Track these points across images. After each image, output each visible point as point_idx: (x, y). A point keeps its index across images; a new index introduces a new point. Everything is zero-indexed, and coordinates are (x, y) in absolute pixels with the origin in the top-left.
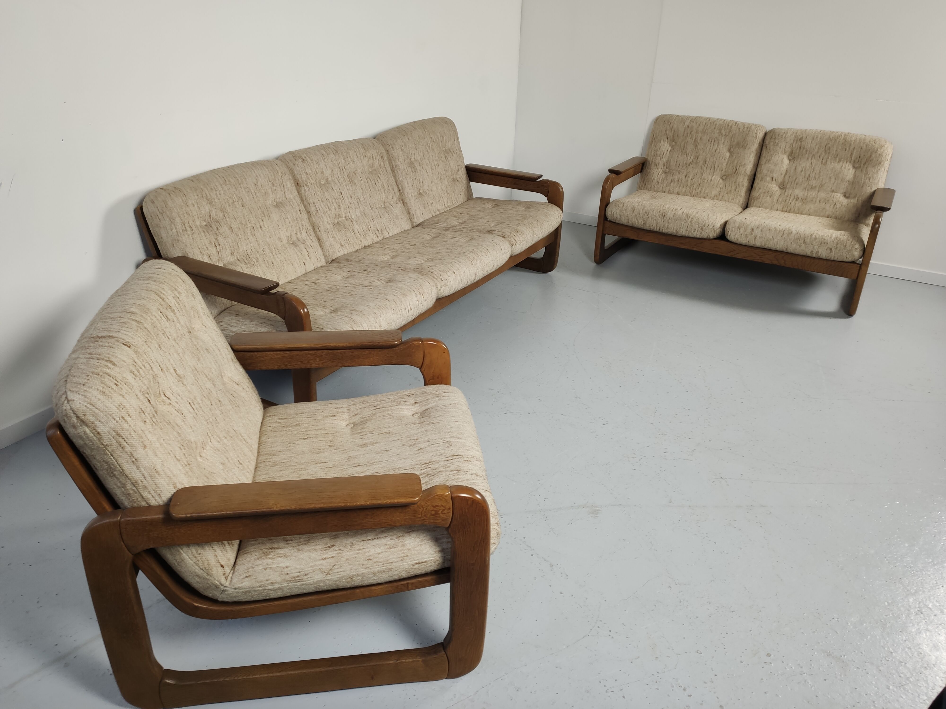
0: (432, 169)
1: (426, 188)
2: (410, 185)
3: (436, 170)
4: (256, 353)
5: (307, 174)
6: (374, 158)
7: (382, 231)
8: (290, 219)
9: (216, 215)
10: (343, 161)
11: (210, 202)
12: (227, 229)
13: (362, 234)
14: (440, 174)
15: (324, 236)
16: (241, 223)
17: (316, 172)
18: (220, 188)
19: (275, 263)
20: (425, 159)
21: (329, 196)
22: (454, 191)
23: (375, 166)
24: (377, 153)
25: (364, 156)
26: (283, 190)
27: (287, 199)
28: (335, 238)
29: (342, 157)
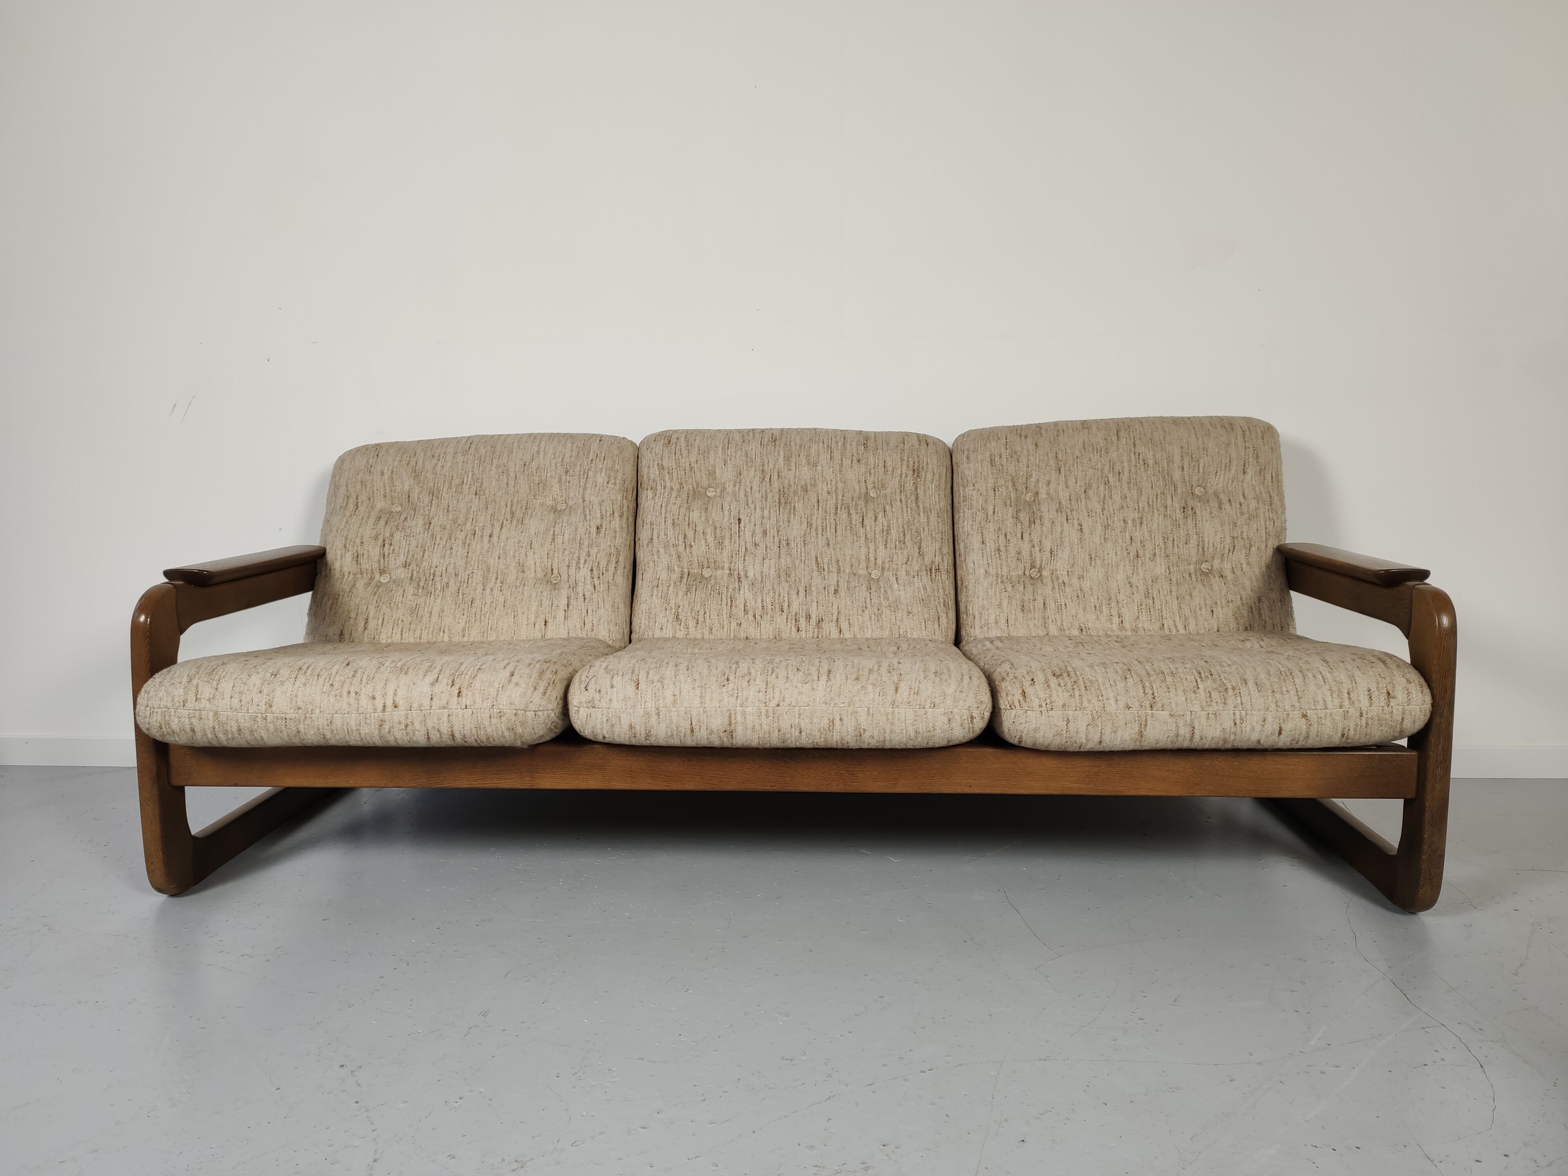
0: (1106, 527)
1: (1061, 567)
2: (991, 546)
3: (1124, 531)
5: (662, 467)
6: (890, 469)
7: (820, 621)
8: (566, 537)
9: (419, 498)
10: (781, 459)
11: (416, 475)
13: (751, 613)
14: (1137, 543)
17: (691, 468)
19: (477, 603)
20: (1087, 498)
21: (703, 519)
22: (1187, 597)
23: (889, 489)
24: (902, 460)
25: (855, 461)
26: (582, 484)
27: (584, 501)
28: (667, 601)
29: (782, 453)
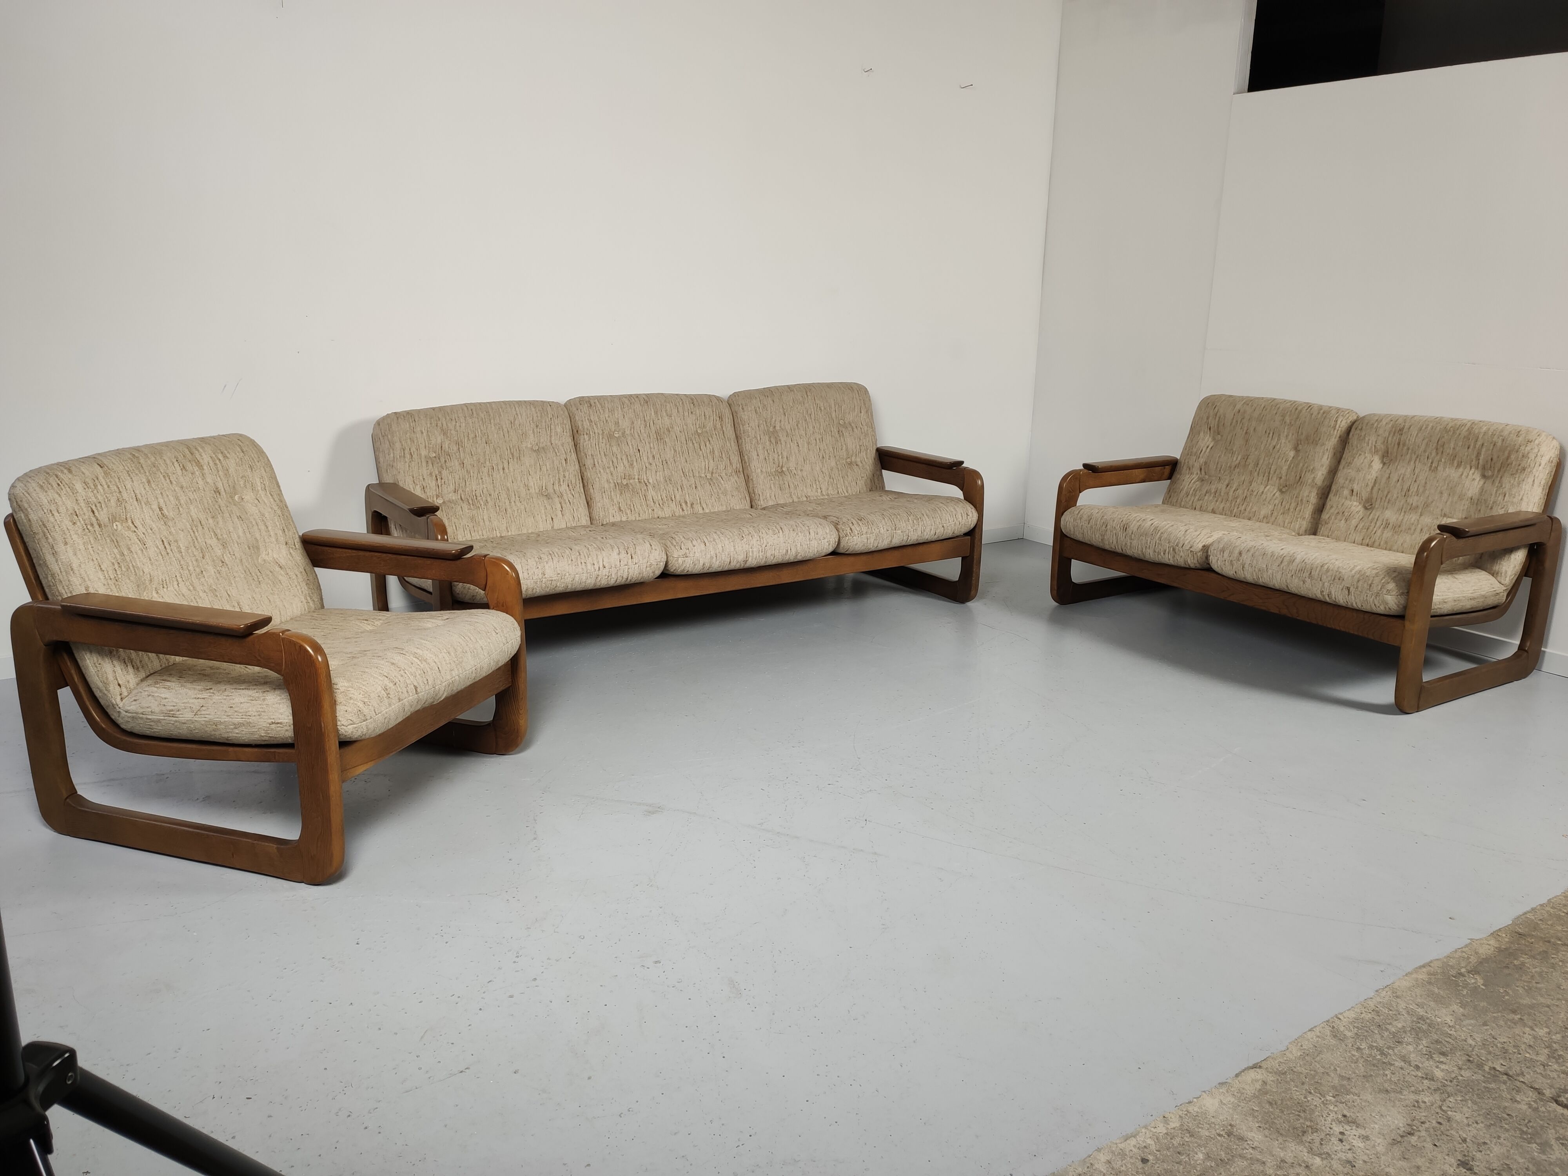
0: (808, 443)
1: (792, 465)
2: (762, 457)
3: (816, 445)
4: (327, 548)
5: (592, 422)
6: (708, 417)
7: (692, 504)
8: (548, 467)
9: (449, 447)
10: (653, 413)
11: (444, 432)
12: (457, 463)
13: (657, 503)
14: (822, 451)
15: (596, 495)
16: (479, 461)
17: (607, 421)
18: (462, 420)
19: (509, 510)
20: (798, 429)
21: (619, 451)
22: (846, 477)
23: (708, 428)
24: (713, 412)
25: (690, 413)
26: (549, 434)
27: (552, 444)
28: (612, 500)
29: (652, 410)
